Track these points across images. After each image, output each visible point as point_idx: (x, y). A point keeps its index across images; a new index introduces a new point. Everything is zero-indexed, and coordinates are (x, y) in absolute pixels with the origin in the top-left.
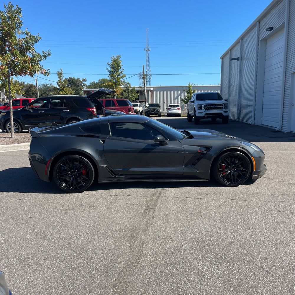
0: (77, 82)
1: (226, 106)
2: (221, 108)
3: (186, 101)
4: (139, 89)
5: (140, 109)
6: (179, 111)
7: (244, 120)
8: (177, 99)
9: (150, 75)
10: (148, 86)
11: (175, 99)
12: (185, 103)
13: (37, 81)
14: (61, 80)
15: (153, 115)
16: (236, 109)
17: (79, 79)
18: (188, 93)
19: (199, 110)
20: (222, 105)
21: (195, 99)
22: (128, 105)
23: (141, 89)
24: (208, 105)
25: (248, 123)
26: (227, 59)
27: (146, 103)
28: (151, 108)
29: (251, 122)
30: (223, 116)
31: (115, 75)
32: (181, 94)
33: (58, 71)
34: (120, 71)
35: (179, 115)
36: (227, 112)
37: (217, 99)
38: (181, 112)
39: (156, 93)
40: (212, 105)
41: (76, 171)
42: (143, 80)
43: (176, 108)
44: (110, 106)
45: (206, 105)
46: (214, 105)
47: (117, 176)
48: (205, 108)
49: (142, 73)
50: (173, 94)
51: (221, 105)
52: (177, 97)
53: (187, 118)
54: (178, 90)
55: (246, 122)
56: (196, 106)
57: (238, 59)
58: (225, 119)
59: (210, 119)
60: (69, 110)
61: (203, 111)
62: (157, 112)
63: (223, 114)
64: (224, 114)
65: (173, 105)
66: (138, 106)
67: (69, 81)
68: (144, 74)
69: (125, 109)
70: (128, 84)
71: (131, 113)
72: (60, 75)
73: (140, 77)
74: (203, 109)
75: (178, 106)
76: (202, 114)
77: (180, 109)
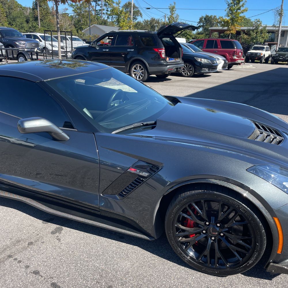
0: (213, 20)
4: (271, 28)
5: (265, 53)
14: (172, 15)
15: (281, 62)
17: (216, 16)
22: (233, 48)
23: (274, 28)
31: (234, 9)
33: (171, 5)
34: (241, 3)
42: (279, 17)
44: (212, 48)
49: (280, 8)
60: (133, 50)
62: (287, 58)
66: (264, 50)
67: (205, 19)
68: (282, 9)
69: (229, 53)
70: (259, 22)
71: (235, 57)
72: (172, 9)
73: (276, 14)
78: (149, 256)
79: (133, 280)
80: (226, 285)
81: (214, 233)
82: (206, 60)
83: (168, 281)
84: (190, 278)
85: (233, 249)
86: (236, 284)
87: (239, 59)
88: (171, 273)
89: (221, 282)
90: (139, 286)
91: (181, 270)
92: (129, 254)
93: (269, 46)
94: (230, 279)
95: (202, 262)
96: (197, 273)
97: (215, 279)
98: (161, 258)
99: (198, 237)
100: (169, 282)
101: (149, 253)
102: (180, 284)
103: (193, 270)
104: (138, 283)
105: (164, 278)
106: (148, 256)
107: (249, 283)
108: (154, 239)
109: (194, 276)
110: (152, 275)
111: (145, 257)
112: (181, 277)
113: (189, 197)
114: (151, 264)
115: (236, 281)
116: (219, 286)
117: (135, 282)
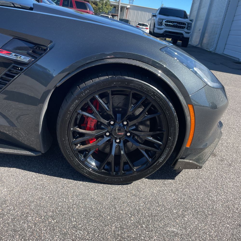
1: (189, 26)
2: (183, 28)
7: (205, 47)
11: (148, 21)
16: (200, 34)
19: (159, 25)
20: (185, 25)
24: (170, 22)
25: (209, 50)
30: (183, 37)
36: (189, 33)
37: (182, 17)
39: (132, 11)
40: (174, 22)
45: (167, 21)
46: (176, 22)
48: (165, 24)
50: (148, 15)
51: (184, 24)
55: (206, 49)
56: (157, 21)
58: (185, 41)
61: (162, 27)
63: (183, 35)
64: (185, 35)
65: (142, 23)
74: (163, 24)
75: (147, 26)
76: (161, 30)
77: (148, 28)
78: (34, 177)
79: (14, 210)
80: (133, 192)
81: (120, 134)
83: (65, 201)
84: (92, 192)
85: (142, 149)
86: (143, 189)
88: (67, 191)
89: (127, 190)
90: (25, 215)
91: (80, 185)
92: (4, 178)
93: (112, 17)
94: (136, 185)
95: (104, 171)
96: (99, 186)
97: (120, 188)
98: (51, 177)
99: (101, 141)
100: (67, 201)
101: (34, 173)
102: (81, 201)
103: (93, 183)
104: (22, 212)
105: (59, 199)
106: (32, 177)
107: (155, 185)
108: (40, 154)
109: (96, 190)
110: (42, 198)
111: (28, 178)
112: (81, 194)
113: (91, 86)
114: (38, 185)
115: (142, 186)
116: (126, 194)
117: (18, 211)
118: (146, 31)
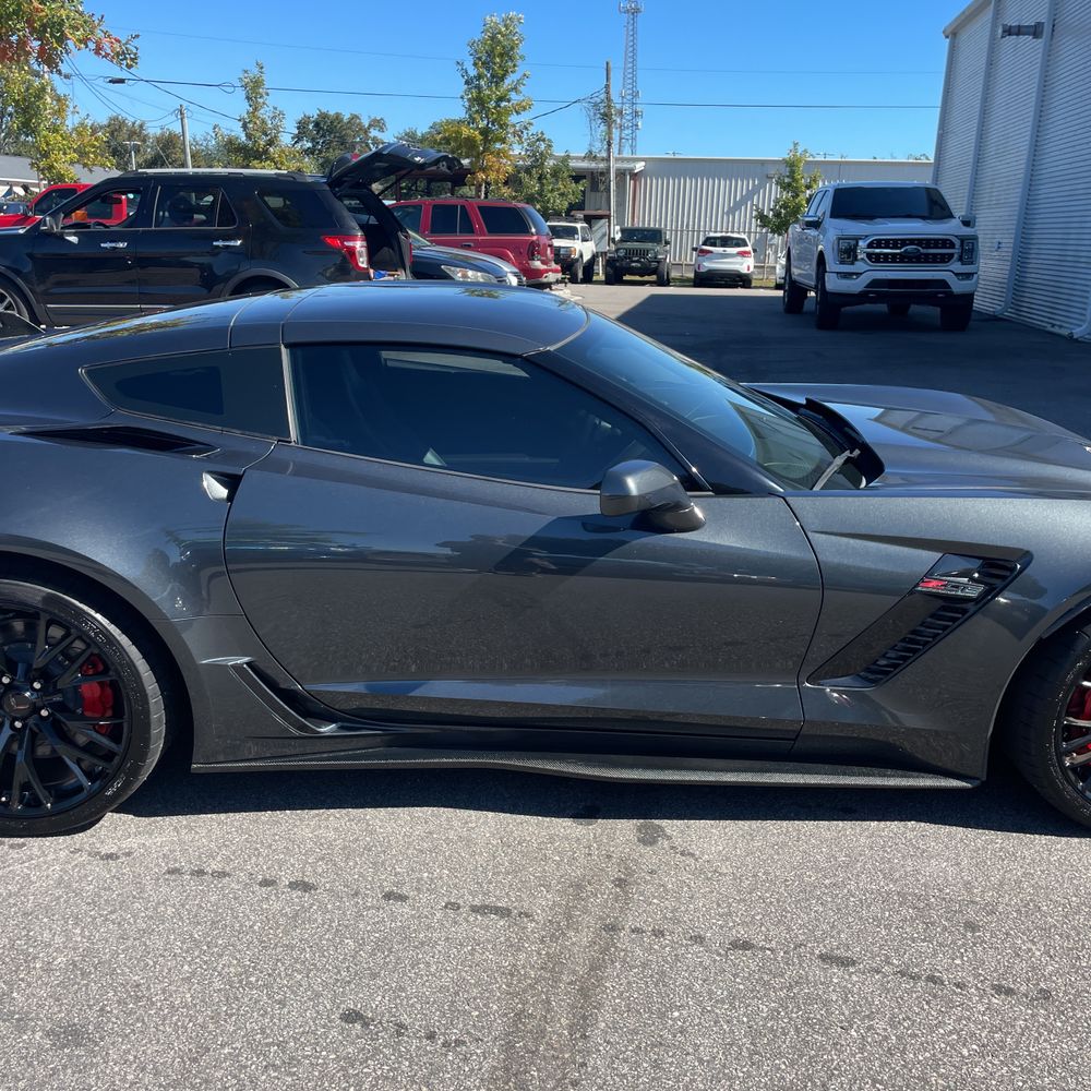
0: (348, 131)
1: (967, 249)
2: (945, 259)
3: (778, 222)
4: (585, 164)
5: (583, 249)
6: (746, 265)
7: (1039, 319)
8: (737, 213)
9: (636, 114)
10: (627, 154)
11: (732, 211)
12: (773, 232)
13: (186, 120)
14: (256, 109)
15: (637, 278)
16: (1007, 266)
17: (357, 117)
18: (786, 187)
19: (842, 262)
20: (952, 246)
21: (828, 214)
22: (526, 230)
23: (593, 165)
24: (887, 244)
25: (1064, 332)
26: (978, 37)
27: (609, 226)
28: (629, 245)
29: (1079, 329)
30: (950, 295)
31: (490, 99)
32: (755, 190)
33: (246, 72)
35: (742, 280)
36: (968, 276)
37: (926, 214)
38: (752, 269)
39: (654, 184)
40: (904, 242)
41: (37, 685)
42: (603, 127)
43: (735, 250)
44: (453, 231)
45: (879, 243)
46: (912, 242)
47: (327, 729)
48: (869, 256)
49: (603, 96)
50: (725, 191)
51: (945, 243)
52: (738, 206)
53: (780, 293)
54: (745, 176)
55: (1049, 328)
56: (830, 246)
57: (1036, 31)
58: (957, 310)
59: (883, 307)
60: (239, 242)
61: (859, 267)
62: (654, 264)
63: (949, 287)
64: (958, 286)
65: (719, 235)
66: (576, 236)
67: (317, 124)
68: (609, 99)
69: (515, 247)
70: (544, 140)
71: (537, 264)
72: (254, 90)
73: (592, 114)
74: (859, 257)
75: (740, 243)
76: (853, 282)
77: (749, 253)
82: (479, 274)
87: (550, 270)
93: (587, 225)
108: (977, 783)
118: (742, 264)
